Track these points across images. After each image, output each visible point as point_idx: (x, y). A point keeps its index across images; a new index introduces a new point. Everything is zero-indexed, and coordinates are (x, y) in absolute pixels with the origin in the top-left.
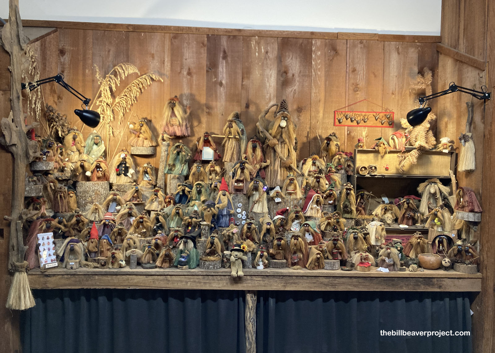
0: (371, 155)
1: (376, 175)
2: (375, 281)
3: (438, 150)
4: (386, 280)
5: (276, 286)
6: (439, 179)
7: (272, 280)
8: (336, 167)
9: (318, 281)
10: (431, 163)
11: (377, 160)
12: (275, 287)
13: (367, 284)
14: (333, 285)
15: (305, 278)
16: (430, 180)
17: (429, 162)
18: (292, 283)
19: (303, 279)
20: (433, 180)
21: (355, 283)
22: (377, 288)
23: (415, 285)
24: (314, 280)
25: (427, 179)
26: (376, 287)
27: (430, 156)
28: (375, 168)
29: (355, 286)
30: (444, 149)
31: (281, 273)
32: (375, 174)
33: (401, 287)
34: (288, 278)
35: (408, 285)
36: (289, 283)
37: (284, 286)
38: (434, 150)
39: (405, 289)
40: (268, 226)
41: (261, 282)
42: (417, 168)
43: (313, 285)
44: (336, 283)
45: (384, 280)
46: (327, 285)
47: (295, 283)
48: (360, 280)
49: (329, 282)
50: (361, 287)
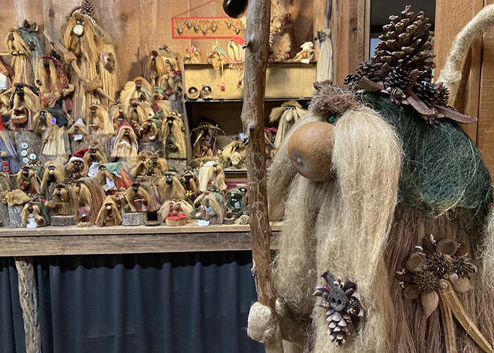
0: (206, 72)
1: (212, 99)
2: (189, 238)
3: (296, 60)
4: (204, 236)
5: (50, 249)
6: (298, 101)
7: (45, 242)
8: (164, 91)
9: (109, 241)
10: (289, 79)
11: (215, 78)
12: (50, 251)
13: (178, 243)
14: (131, 246)
15: (91, 237)
16: (286, 103)
17: (286, 79)
18: (73, 245)
19: (88, 239)
20: (290, 103)
21: (160, 243)
22: (192, 248)
23: (244, 242)
24: (104, 240)
25: (283, 102)
26: (190, 246)
27: (287, 70)
28: (210, 89)
29: (161, 246)
30: (303, 58)
31: (57, 232)
32: (210, 97)
33: (225, 246)
34: (67, 238)
35: (234, 242)
36: (68, 245)
37: (63, 249)
38: (289, 61)
39: (230, 248)
40: (51, 171)
41: (31, 245)
42: (270, 89)
43: (102, 246)
44: (135, 243)
45: (201, 237)
46: (122, 246)
47: (76, 245)
48: (168, 238)
49: (124, 242)
50: (169, 246)
